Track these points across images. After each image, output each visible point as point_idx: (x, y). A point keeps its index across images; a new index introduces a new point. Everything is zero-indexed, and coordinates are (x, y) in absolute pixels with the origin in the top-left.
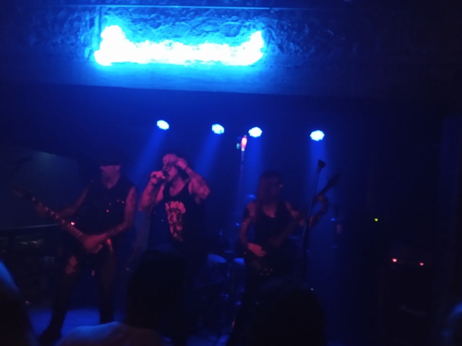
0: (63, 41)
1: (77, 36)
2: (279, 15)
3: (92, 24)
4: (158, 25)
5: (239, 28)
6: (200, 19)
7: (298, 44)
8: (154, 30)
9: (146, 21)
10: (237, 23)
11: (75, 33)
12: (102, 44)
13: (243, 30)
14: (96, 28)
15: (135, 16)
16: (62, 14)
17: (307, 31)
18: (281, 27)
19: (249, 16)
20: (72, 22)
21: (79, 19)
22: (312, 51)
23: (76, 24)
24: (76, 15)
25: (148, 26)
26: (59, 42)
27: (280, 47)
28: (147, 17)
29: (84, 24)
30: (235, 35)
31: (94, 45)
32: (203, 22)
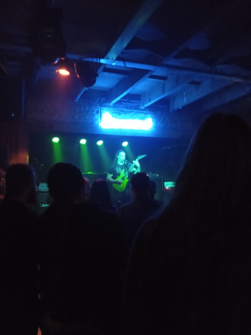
0: (88, 118)
1: (94, 117)
2: (155, 114)
3: (98, 112)
4: (120, 115)
5: (144, 117)
6: (132, 113)
7: (160, 122)
8: (119, 116)
9: (116, 113)
10: (144, 116)
11: (93, 115)
12: (102, 120)
13: (145, 118)
14: (99, 114)
15: (113, 111)
16: (87, 108)
17: (162, 119)
18: (155, 117)
19: (146, 114)
20: (91, 111)
21: (94, 111)
22: (164, 125)
23: (93, 112)
24: (92, 109)
25: (117, 114)
26: (87, 118)
27: (156, 123)
28: (116, 111)
29: (95, 112)
30: (143, 119)
31: (99, 120)
32: (134, 114)
